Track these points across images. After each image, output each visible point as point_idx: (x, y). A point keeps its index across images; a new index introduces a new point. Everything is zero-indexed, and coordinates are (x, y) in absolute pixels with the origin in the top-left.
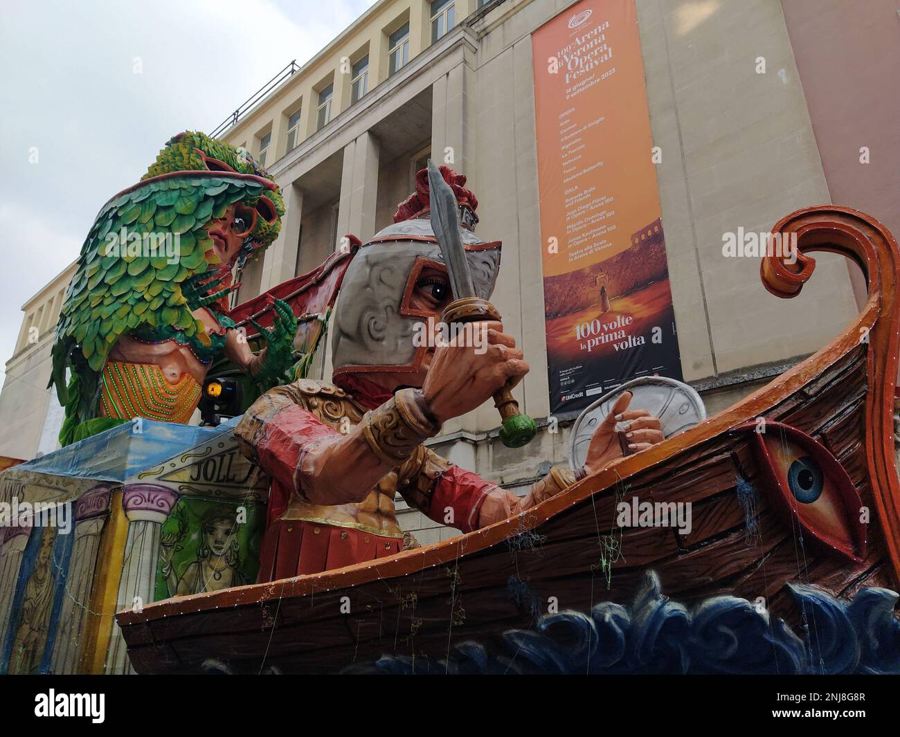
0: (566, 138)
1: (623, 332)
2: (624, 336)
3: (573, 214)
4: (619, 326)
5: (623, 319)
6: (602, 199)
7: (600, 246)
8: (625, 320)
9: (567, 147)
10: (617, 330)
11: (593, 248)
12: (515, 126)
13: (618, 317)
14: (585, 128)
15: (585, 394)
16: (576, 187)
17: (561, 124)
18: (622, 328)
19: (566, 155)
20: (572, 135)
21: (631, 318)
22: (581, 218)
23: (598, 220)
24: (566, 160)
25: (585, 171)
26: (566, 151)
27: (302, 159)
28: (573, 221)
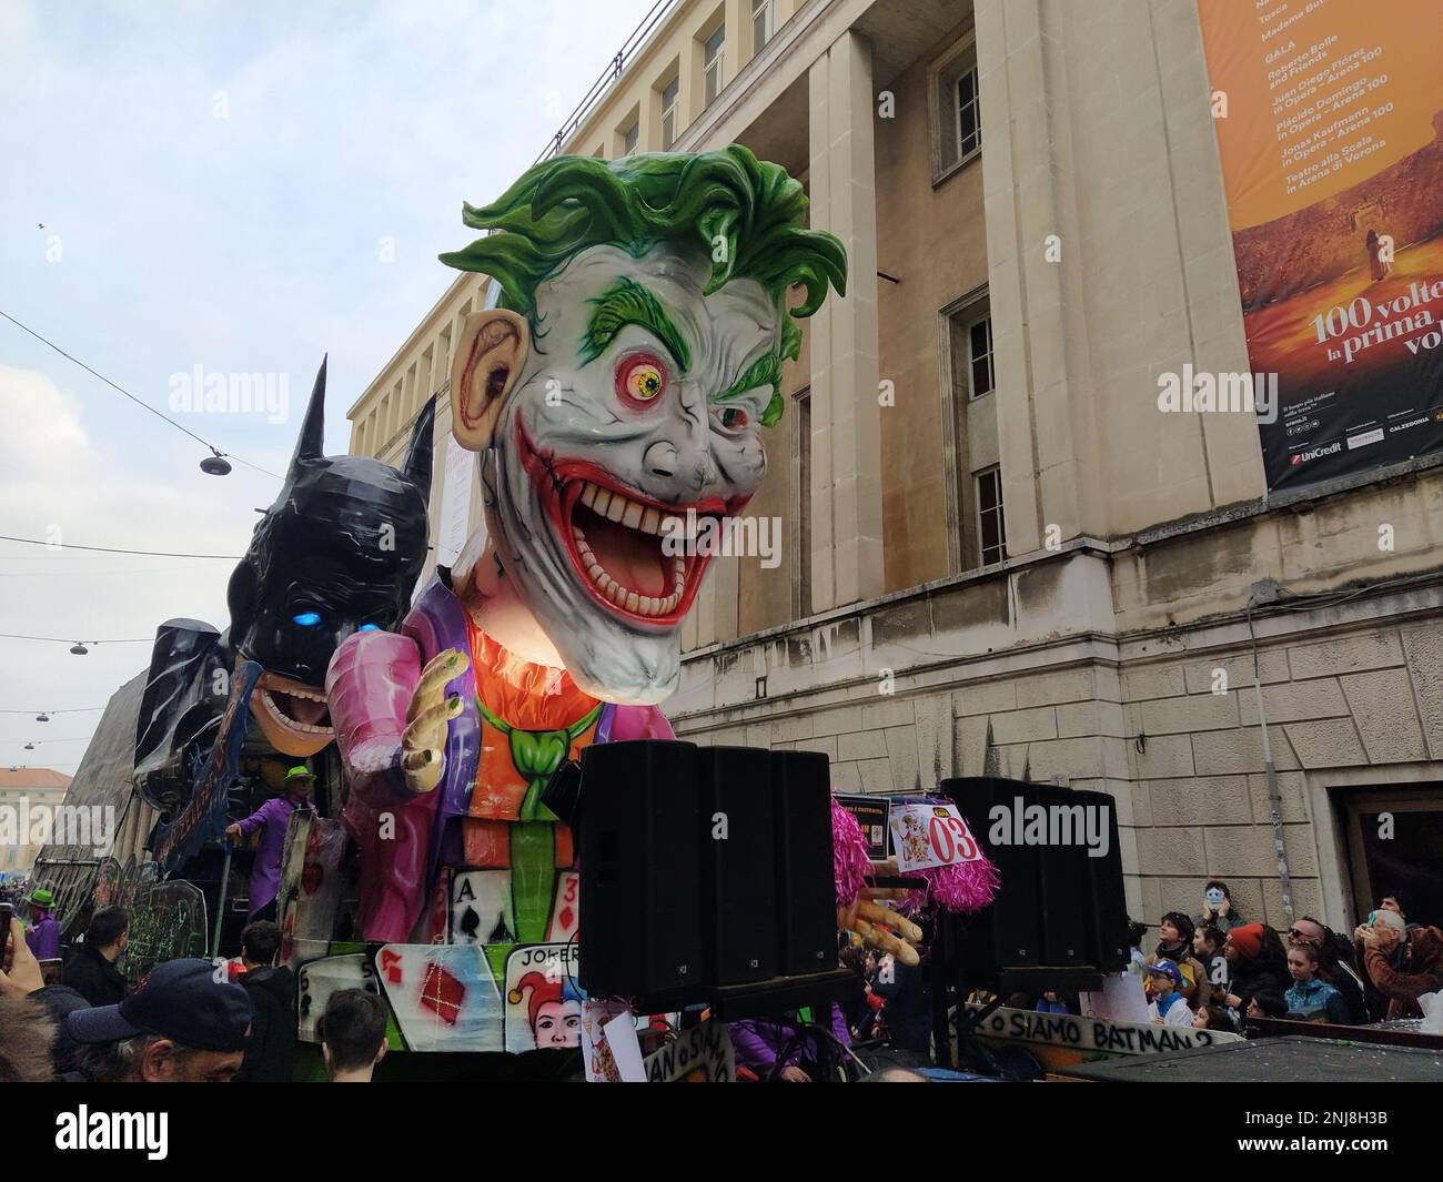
3: (1289, 99)
6: (1356, 55)
7: (1359, 150)
11: (1342, 157)
15: (1344, 446)
16: (1291, 44)
22: (1309, 102)
23: (1348, 100)
27: (737, 106)
28: (1290, 112)
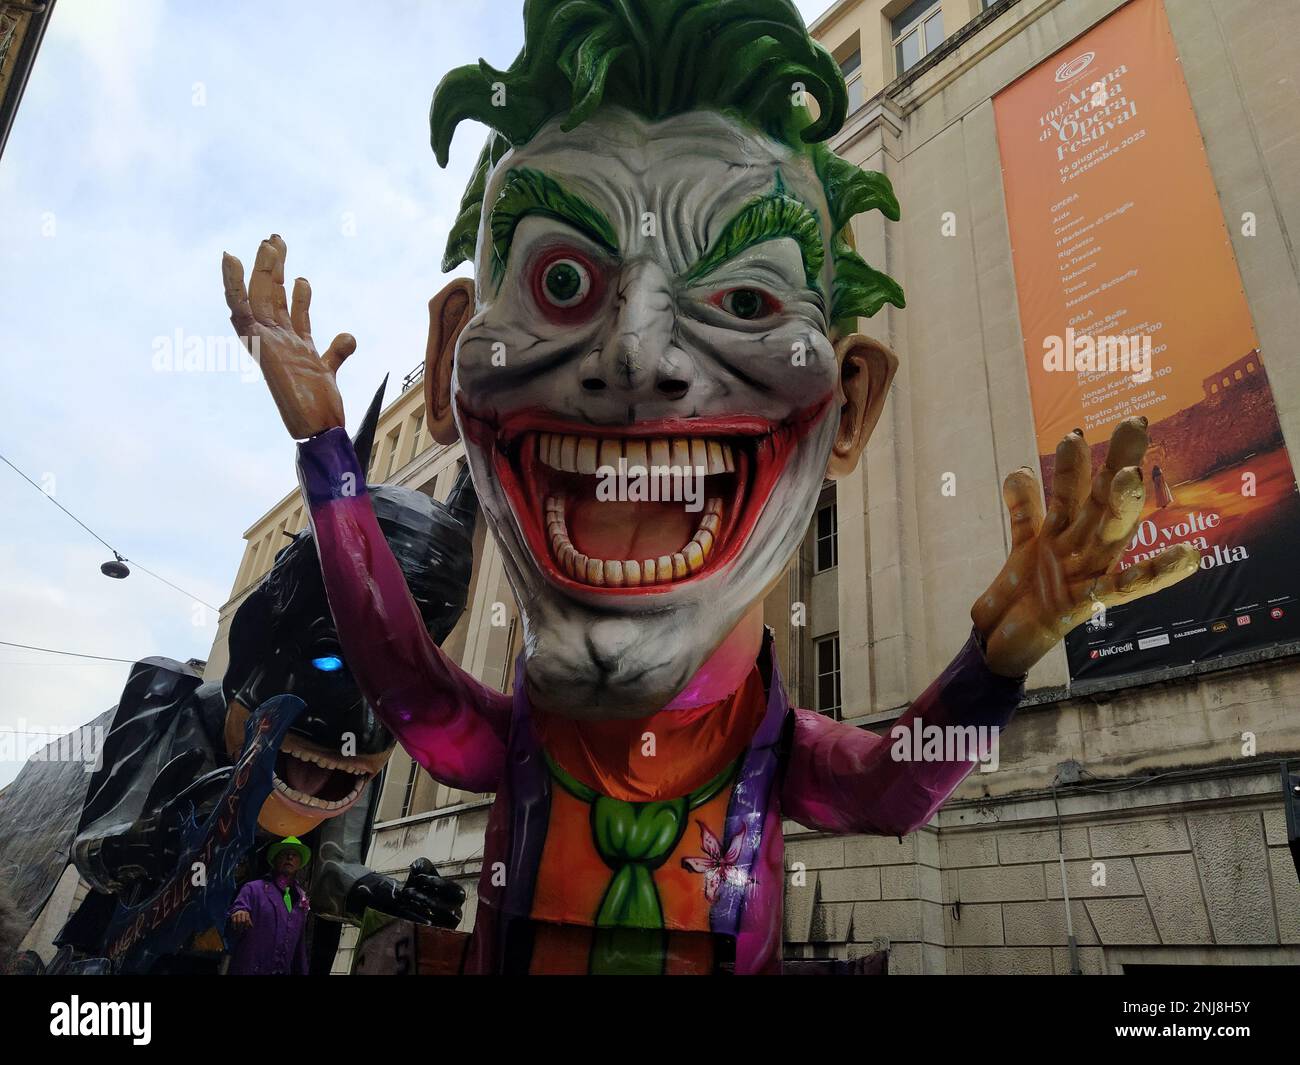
0: (1065, 240)
1: (1203, 540)
2: (1205, 546)
4: (1194, 530)
5: (1200, 519)
6: (1141, 327)
7: (1144, 401)
8: (1204, 520)
9: (1068, 253)
10: (1190, 537)
11: (1131, 405)
12: (972, 231)
13: (1191, 516)
14: (1100, 221)
15: (1136, 646)
16: (1090, 312)
17: (1056, 220)
18: (1200, 533)
19: (1067, 266)
20: (1077, 234)
21: (1216, 517)
24: (1068, 272)
25: (1104, 287)
26: (1066, 259)
